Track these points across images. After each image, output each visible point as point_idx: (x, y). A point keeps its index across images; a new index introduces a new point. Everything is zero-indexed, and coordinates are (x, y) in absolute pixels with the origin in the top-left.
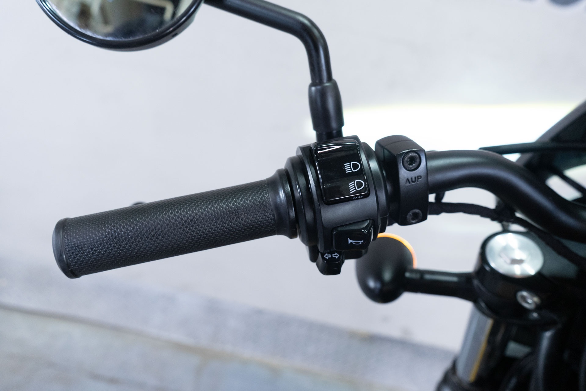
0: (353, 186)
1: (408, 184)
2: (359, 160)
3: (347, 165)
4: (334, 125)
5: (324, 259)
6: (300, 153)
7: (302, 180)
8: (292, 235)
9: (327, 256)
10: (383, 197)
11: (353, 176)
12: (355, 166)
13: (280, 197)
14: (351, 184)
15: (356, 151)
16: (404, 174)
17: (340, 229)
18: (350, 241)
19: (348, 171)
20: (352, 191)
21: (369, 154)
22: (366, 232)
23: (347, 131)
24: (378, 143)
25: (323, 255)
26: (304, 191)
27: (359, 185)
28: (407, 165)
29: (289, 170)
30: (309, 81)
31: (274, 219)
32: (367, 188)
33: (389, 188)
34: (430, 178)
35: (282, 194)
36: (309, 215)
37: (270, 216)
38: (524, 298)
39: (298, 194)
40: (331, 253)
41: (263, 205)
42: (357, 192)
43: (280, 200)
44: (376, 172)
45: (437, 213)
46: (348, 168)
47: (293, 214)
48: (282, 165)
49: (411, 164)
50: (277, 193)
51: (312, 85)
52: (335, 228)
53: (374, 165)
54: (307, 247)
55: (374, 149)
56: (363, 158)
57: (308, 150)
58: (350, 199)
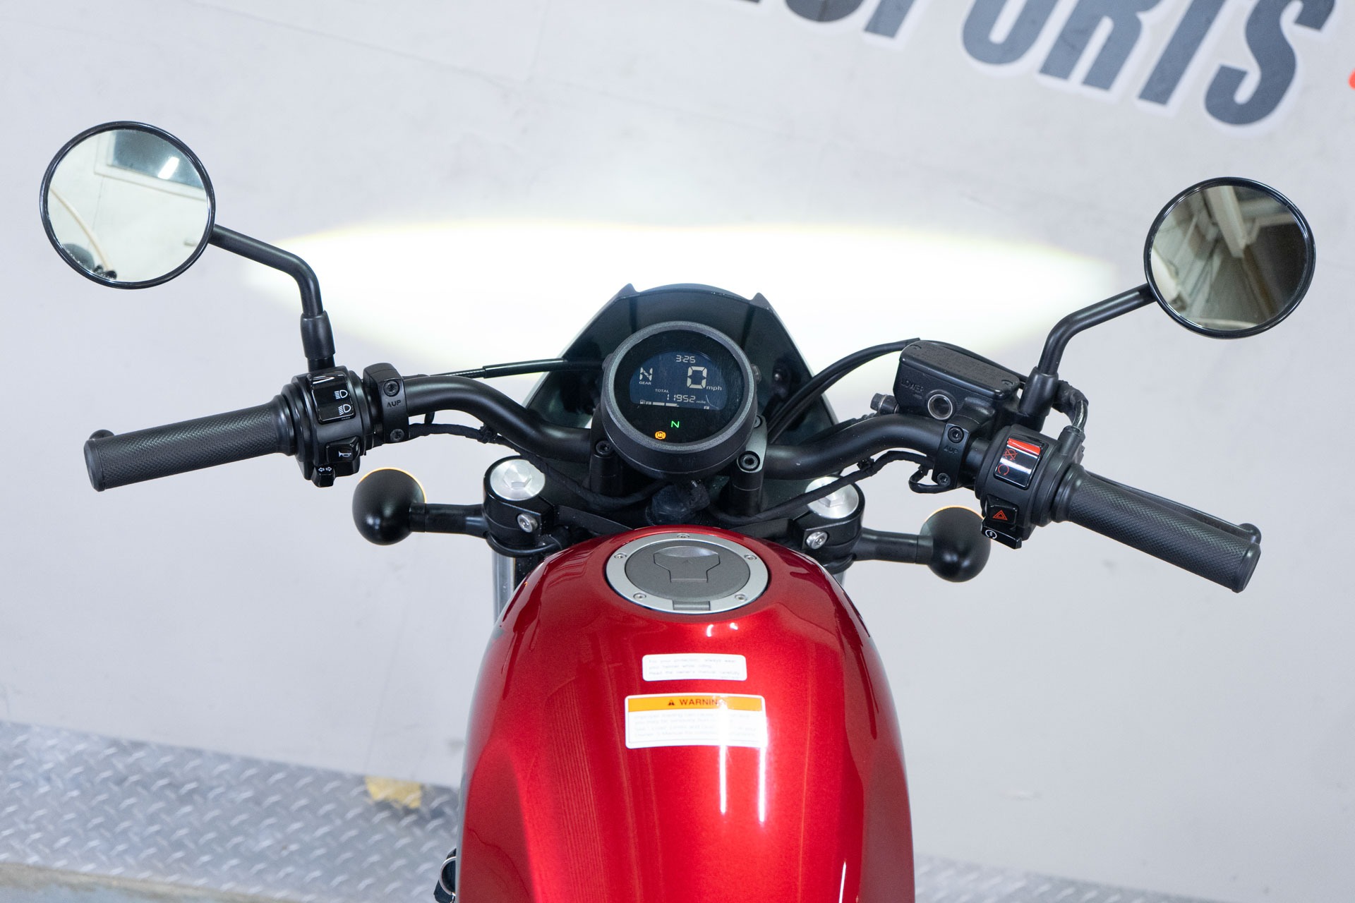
0: (342, 410)
1: (389, 408)
2: (346, 388)
3: (336, 393)
4: (325, 353)
5: (318, 472)
6: (297, 381)
7: (300, 405)
8: (289, 454)
9: (321, 470)
10: (367, 420)
11: (341, 401)
12: (343, 394)
13: (281, 419)
14: (340, 408)
15: (343, 381)
16: (386, 400)
17: (331, 444)
18: (340, 454)
19: (338, 397)
20: (341, 413)
21: (356, 381)
22: (353, 446)
23: (338, 362)
24: (366, 371)
25: (317, 469)
26: (302, 413)
27: (347, 408)
28: (388, 391)
29: (286, 395)
30: (301, 311)
31: (276, 438)
32: (354, 411)
33: (374, 411)
34: (408, 403)
35: (283, 416)
36: (306, 434)
37: (272, 435)
38: (523, 520)
39: (297, 415)
40: (325, 467)
41: (266, 426)
42: (345, 414)
43: (282, 421)
44: (361, 397)
45: (425, 434)
46: (338, 395)
47: (292, 433)
48: (278, 391)
49: (391, 391)
50: (278, 415)
51: (304, 316)
52: (328, 443)
53: (359, 391)
54: (302, 464)
55: (361, 377)
56: (350, 386)
57: (304, 380)
58: (340, 420)
